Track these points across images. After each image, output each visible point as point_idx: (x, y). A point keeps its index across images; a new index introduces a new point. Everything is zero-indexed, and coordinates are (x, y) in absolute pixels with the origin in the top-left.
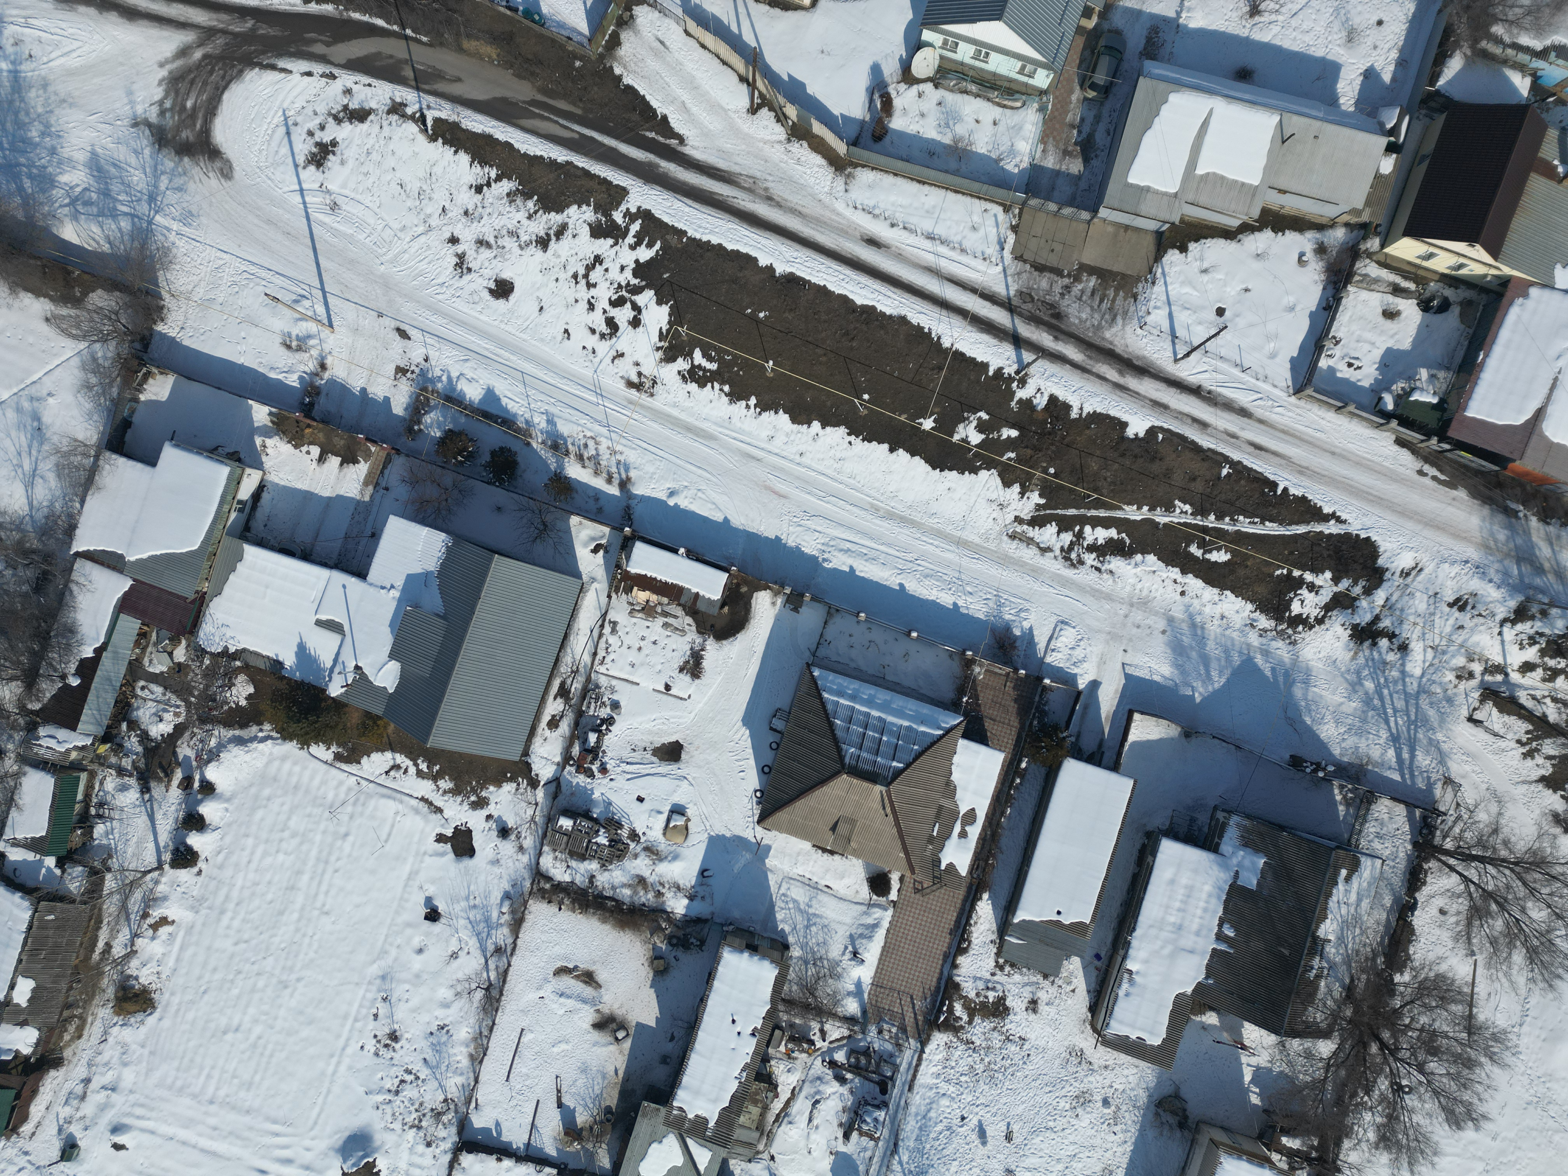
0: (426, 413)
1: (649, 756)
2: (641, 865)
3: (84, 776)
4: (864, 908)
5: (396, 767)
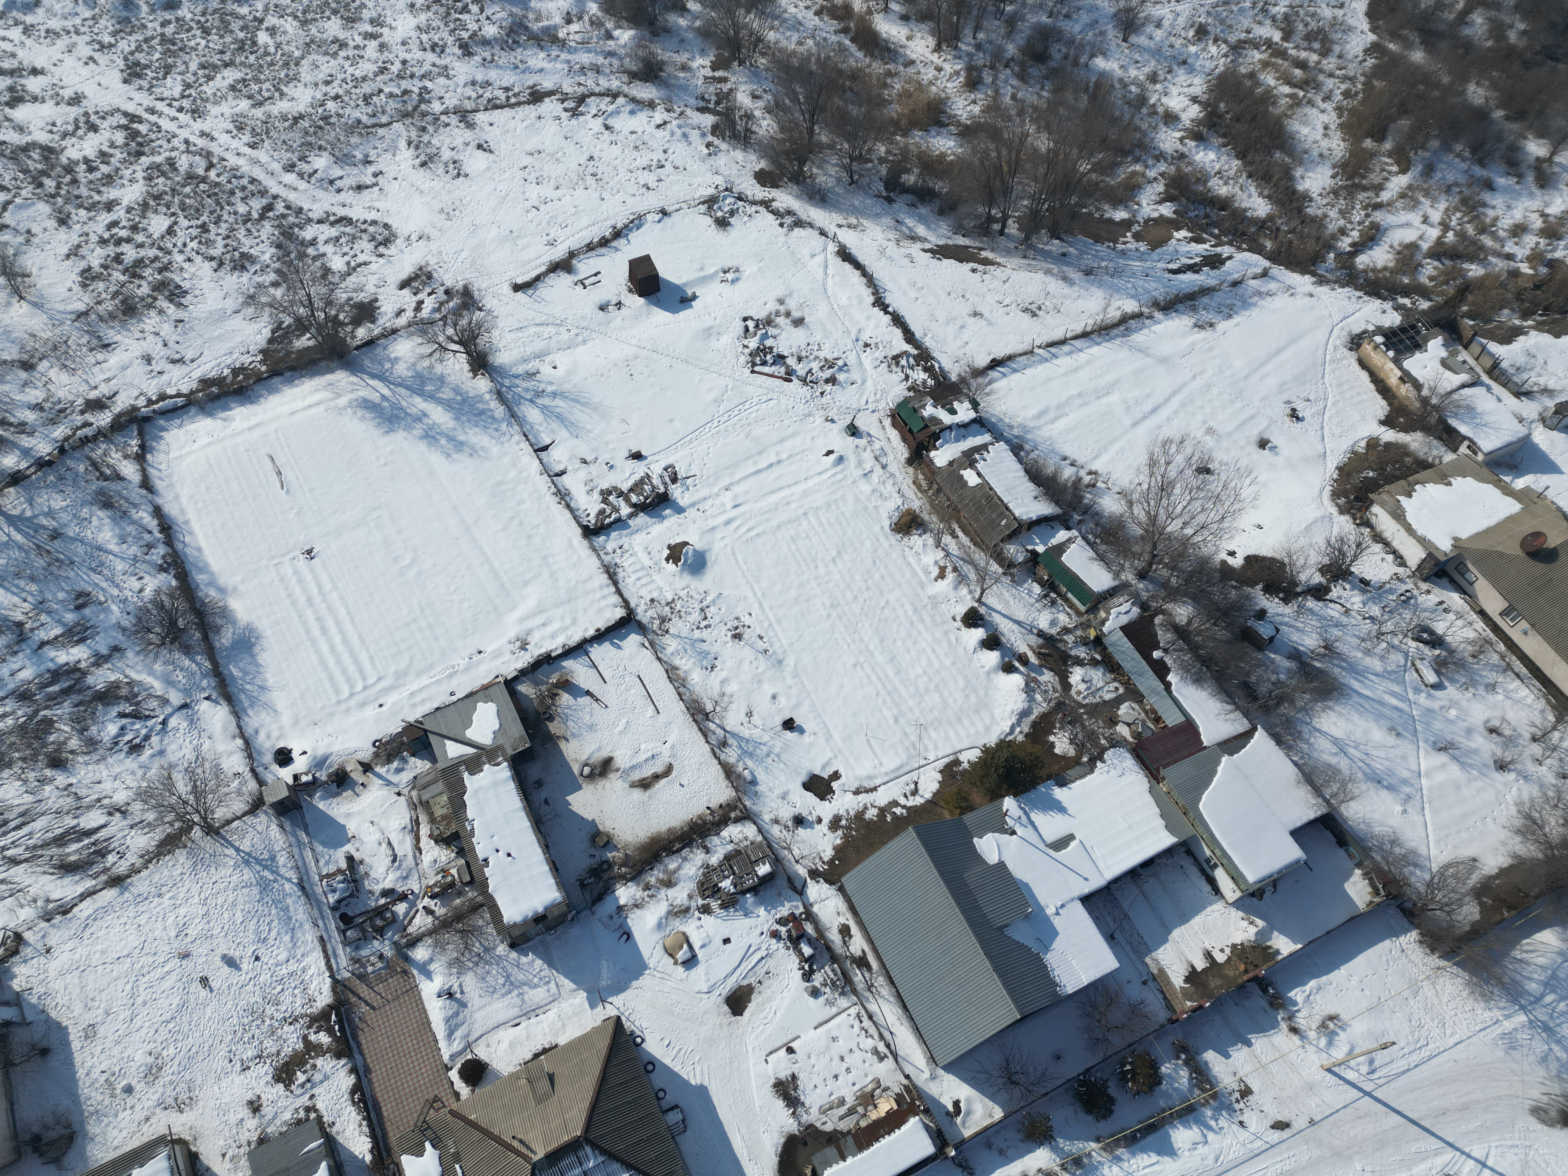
0: (1191, 1078)
1: (752, 980)
2: (680, 894)
3: (1083, 609)
4: (472, 1038)
5: (915, 792)
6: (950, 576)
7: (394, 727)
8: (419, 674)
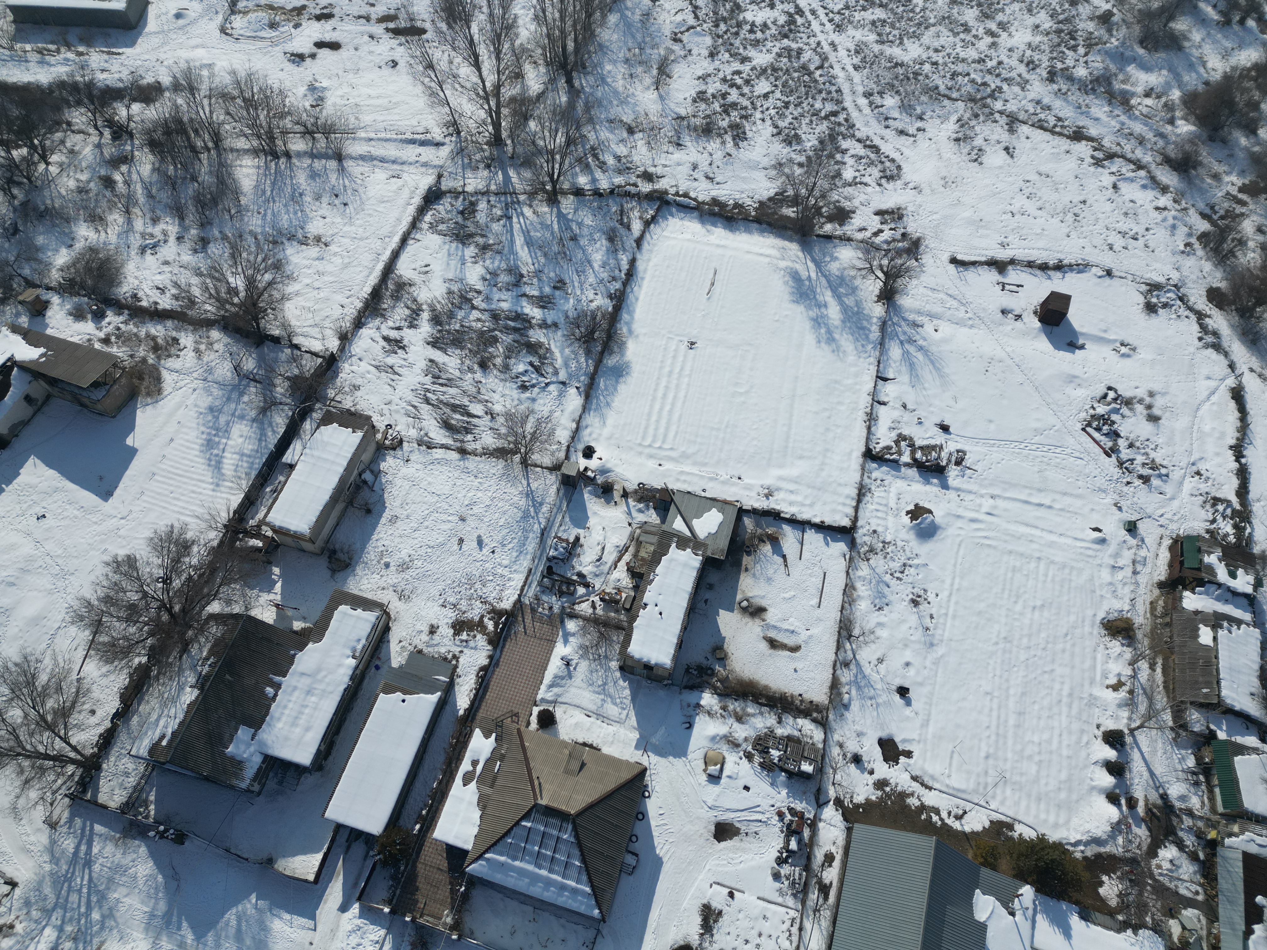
1: (743, 828)
2: (741, 732)
3: (1220, 809)
4: (560, 700)
5: (959, 818)
6: (1123, 694)
7: (658, 484)
8: (695, 464)
